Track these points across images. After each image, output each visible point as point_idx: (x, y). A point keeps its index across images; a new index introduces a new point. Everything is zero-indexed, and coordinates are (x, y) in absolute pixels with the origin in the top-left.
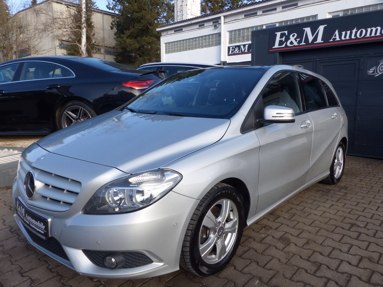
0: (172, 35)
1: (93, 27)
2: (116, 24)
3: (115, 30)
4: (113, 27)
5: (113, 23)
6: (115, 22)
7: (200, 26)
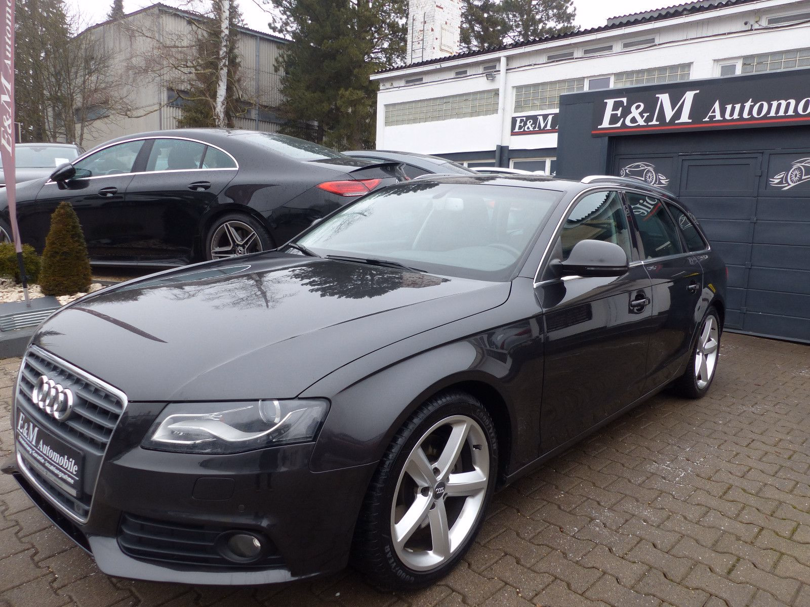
0: (401, 88)
1: (239, 64)
2: (284, 61)
3: (282, 72)
4: (279, 66)
5: (281, 59)
6: (283, 57)
7: (457, 74)
